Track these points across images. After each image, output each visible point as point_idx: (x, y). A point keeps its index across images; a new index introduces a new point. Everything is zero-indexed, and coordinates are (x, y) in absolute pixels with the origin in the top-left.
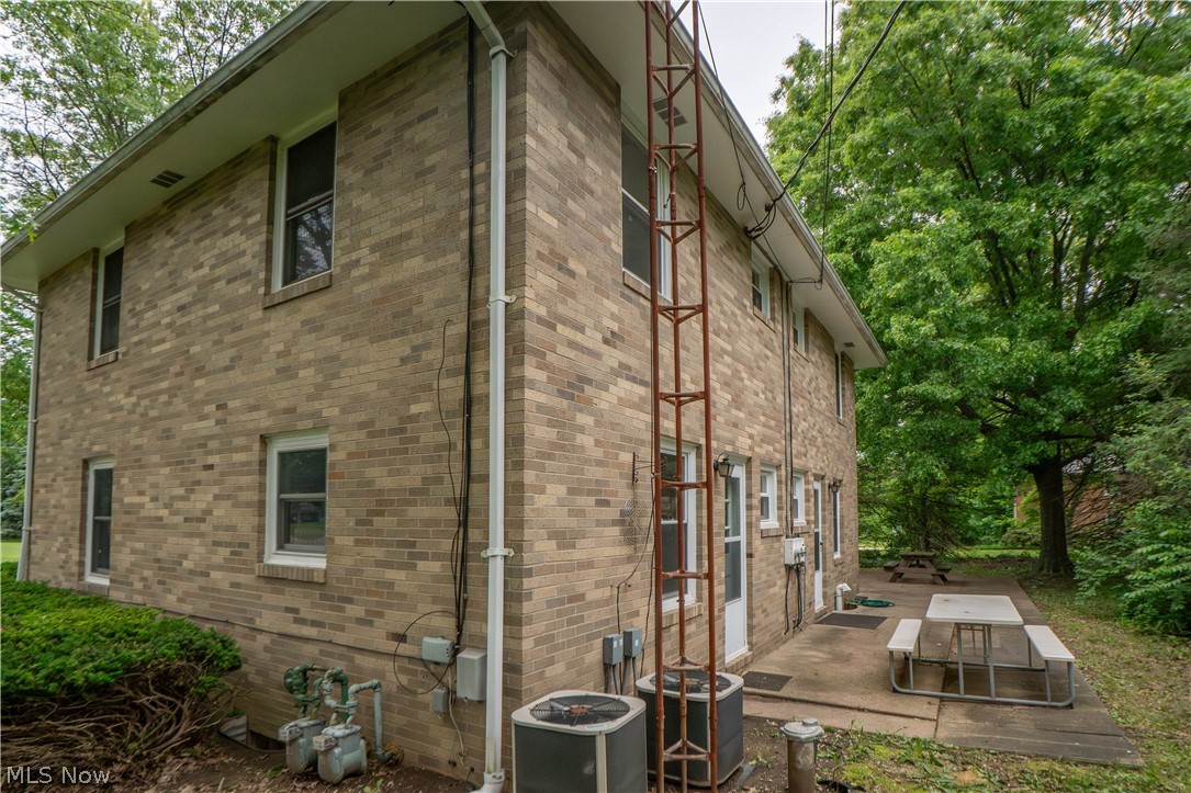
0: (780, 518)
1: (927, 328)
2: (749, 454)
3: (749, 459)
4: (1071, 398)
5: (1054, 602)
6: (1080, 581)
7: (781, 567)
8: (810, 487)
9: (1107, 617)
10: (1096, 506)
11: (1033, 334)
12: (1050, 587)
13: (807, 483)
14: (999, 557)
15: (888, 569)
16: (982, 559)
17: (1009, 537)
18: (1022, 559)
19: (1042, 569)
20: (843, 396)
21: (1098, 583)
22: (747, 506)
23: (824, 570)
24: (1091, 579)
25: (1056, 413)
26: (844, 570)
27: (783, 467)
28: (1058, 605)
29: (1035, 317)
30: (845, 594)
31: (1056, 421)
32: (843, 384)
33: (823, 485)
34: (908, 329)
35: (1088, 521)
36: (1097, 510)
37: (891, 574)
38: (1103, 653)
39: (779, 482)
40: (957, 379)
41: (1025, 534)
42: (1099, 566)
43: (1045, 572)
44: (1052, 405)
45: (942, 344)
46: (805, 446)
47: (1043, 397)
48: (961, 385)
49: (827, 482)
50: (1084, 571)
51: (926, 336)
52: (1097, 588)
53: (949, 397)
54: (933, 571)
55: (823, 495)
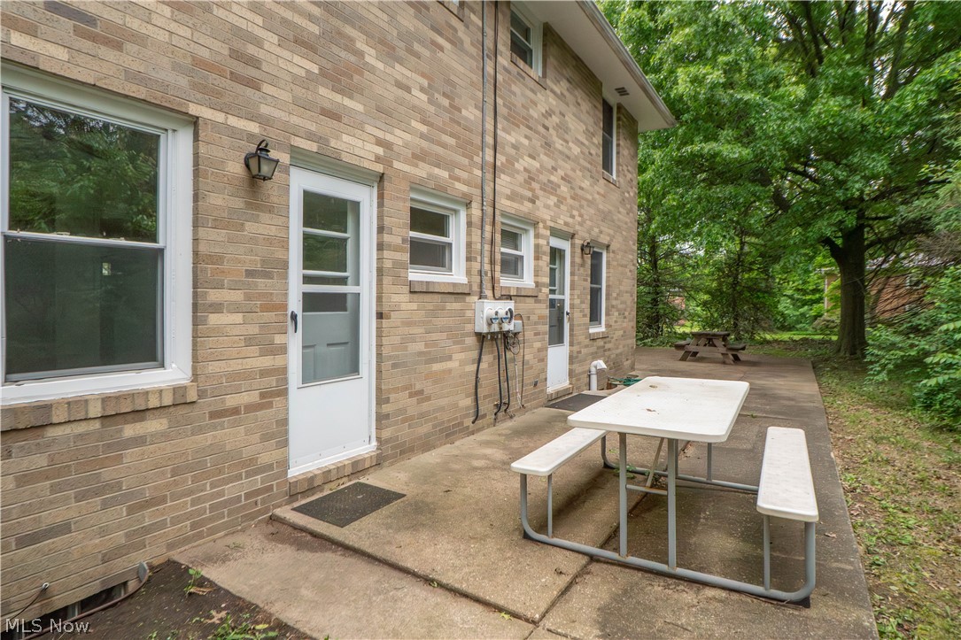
0: (469, 272)
1: (716, 76)
2: (379, 168)
3: (382, 177)
4: (874, 159)
5: (844, 385)
6: (871, 363)
7: (468, 335)
8: (542, 242)
9: (899, 406)
10: (897, 293)
11: (835, 91)
12: (845, 369)
13: (537, 236)
14: (801, 339)
15: (679, 347)
16: (785, 342)
17: (819, 324)
18: (823, 342)
19: (839, 351)
20: (618, 153)
21: (891, 366)
22: (378, 245)
23: (571, 344)
24: (883, 361)
25: (858, 178)
26: (607, 346)
27: (474, 205)
28: (846, 389)
29: (840, 71)
30: (600, 372)
31: (857, 186)
32: (618, 140)
33: (573, 246)
34: (696, 80)
35: (888, 308)
36: (898, 297)
37: (681, 353)
38: (887, 462)
39: (469, 224)
40: (747, 136)
41: (833, 322)
42: (893, 346)
43: (842, 354)
44: (853, 170)
45: (732, 96)
46: (532, 190)
47: (844, 161)
48: (752, 145)
49: (578, 242)
50: (876, 352)
51: (714, 86)
52: (890, 372)
53: (736, 156)
54: (723, 350)
55: (573, 256)
